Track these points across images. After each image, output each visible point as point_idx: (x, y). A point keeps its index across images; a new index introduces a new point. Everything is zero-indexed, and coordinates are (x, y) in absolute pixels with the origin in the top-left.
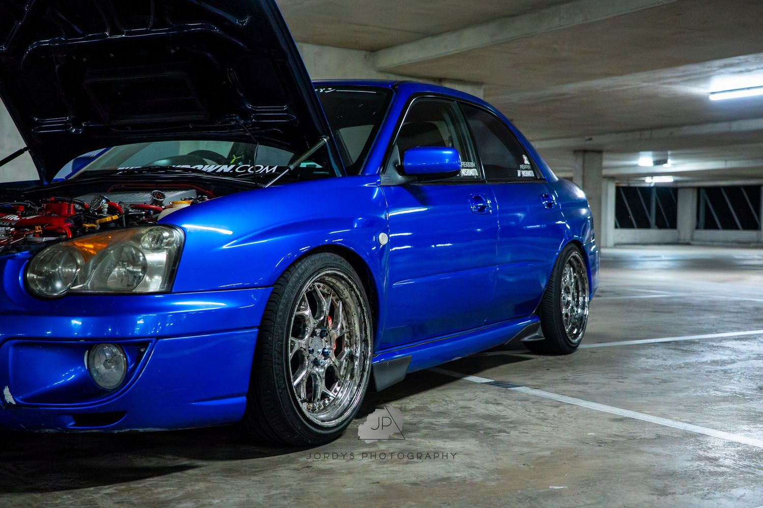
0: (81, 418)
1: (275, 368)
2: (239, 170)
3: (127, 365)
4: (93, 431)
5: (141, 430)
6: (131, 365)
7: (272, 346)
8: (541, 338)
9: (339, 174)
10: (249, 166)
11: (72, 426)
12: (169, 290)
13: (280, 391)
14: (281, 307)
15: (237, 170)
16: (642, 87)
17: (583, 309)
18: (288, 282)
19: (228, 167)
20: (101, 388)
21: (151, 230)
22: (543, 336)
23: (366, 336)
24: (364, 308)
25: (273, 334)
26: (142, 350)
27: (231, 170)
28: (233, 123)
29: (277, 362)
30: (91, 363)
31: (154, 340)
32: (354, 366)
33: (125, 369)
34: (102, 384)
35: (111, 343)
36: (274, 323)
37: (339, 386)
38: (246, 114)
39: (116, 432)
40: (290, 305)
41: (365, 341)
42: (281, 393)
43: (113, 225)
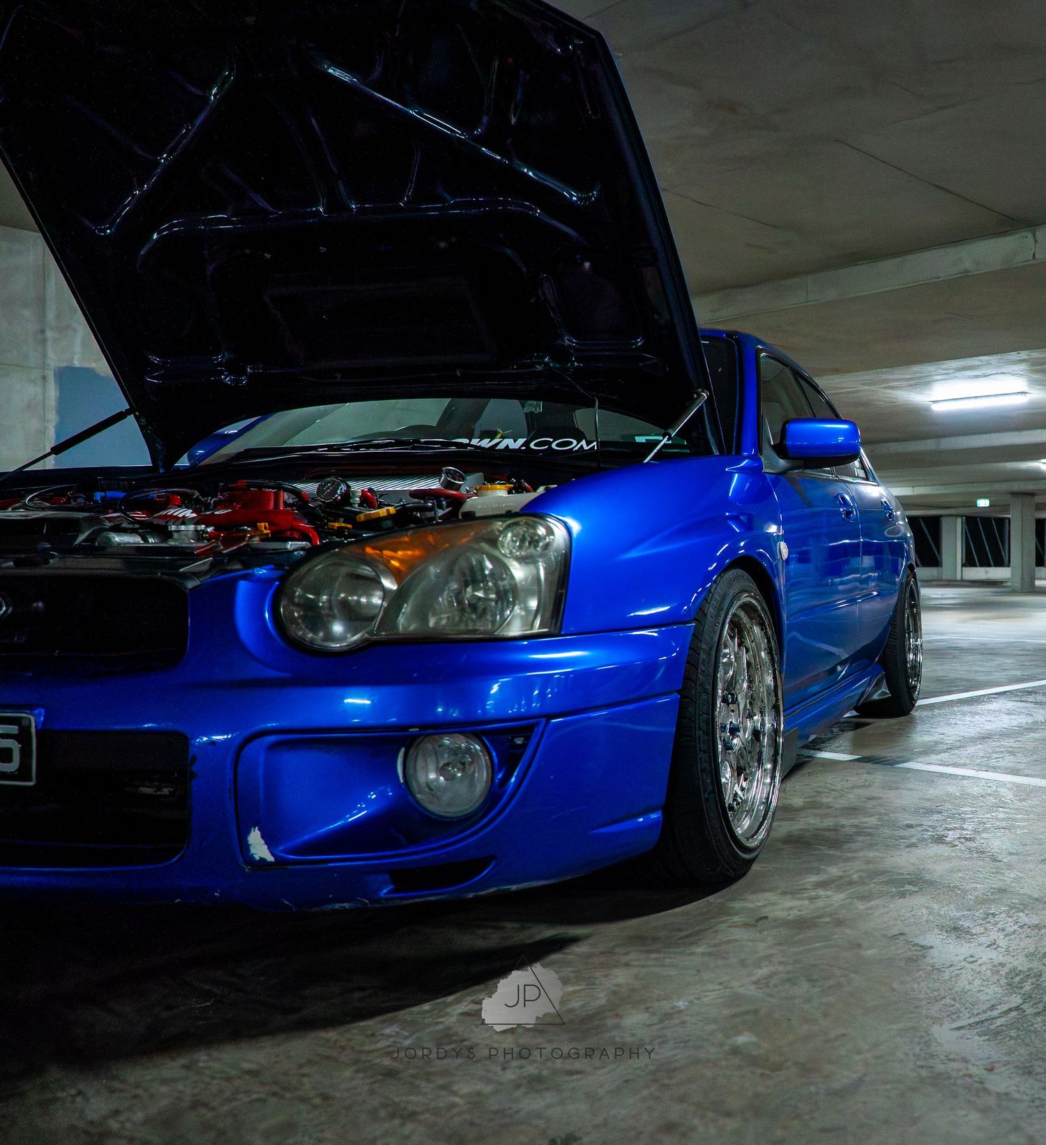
0: (404, 879)
1: (700, 759)
2: (535, 445)
3: (493, 770)
4: (430, 898)
5: (514, 887)
6: (499, 771)
7: (694, 722)
8: (888, 694)
9: (716, 452)
10: (551, 440)
11: (385, 894)
12: (557, 632)
13: (707, 796)
14: (703, 656)
15: (532, 445)
16: (862, 391)
17: (916, 654)
18: (706, 615)
19: (515, 441)
20: (434, 817)
21: (516, 524)
22: (888, 692)
23: (777, 700)
24: (775, 656)
25: (696, 703)
26: (519, 741)
27: (522, 446)
28: (539, 368)
29: (702, 749)
30: (410, 771)
31: (543, 721)
32: (761, 746)
33: (487, 778)
34: (434, 808)
35: (460, 733)
36: (695, 683)
37: (745, 780)
38: (561, 355)
39: (471, 895)
40: (713, 652)
41: (776, 707)
42: (707, 800)
43: (389, 523)
